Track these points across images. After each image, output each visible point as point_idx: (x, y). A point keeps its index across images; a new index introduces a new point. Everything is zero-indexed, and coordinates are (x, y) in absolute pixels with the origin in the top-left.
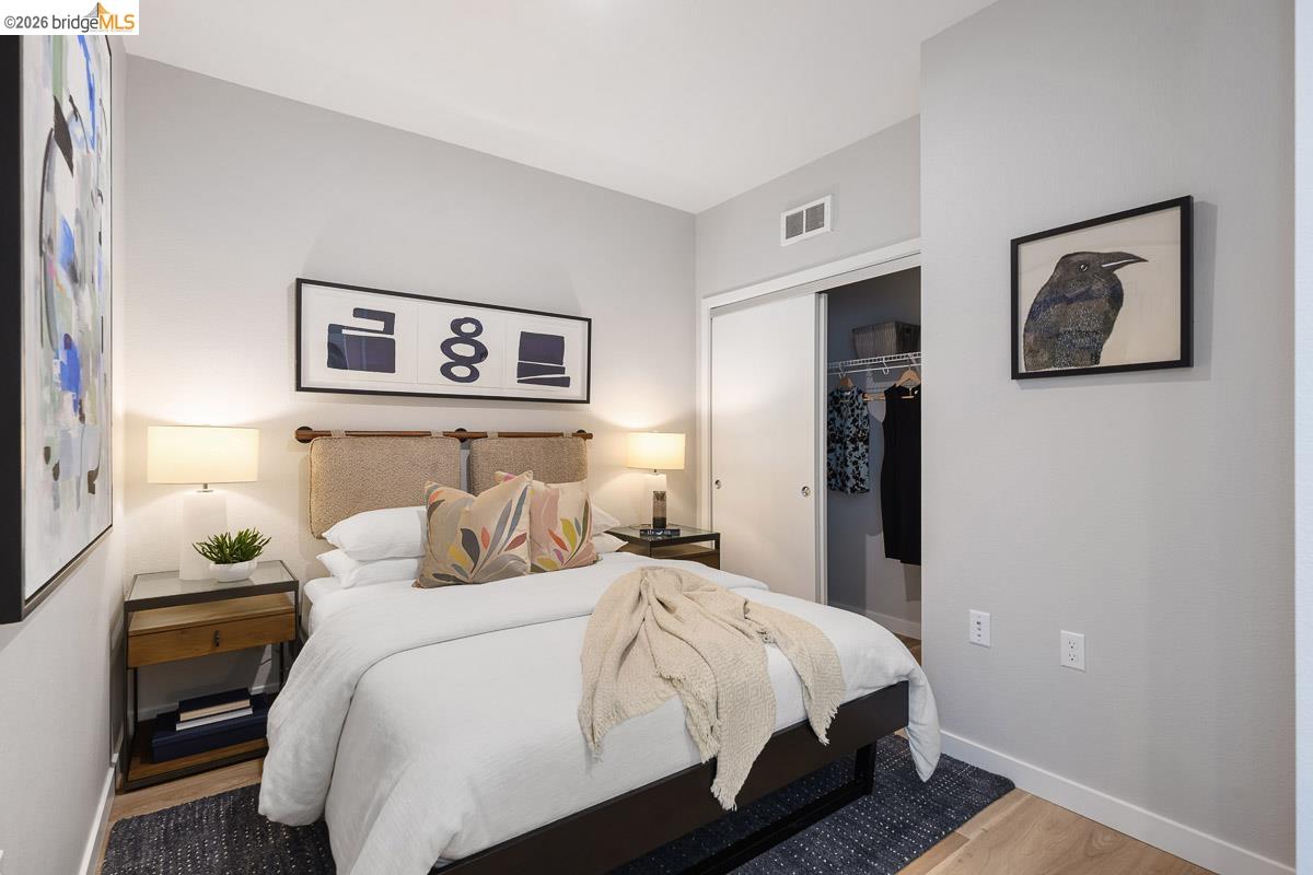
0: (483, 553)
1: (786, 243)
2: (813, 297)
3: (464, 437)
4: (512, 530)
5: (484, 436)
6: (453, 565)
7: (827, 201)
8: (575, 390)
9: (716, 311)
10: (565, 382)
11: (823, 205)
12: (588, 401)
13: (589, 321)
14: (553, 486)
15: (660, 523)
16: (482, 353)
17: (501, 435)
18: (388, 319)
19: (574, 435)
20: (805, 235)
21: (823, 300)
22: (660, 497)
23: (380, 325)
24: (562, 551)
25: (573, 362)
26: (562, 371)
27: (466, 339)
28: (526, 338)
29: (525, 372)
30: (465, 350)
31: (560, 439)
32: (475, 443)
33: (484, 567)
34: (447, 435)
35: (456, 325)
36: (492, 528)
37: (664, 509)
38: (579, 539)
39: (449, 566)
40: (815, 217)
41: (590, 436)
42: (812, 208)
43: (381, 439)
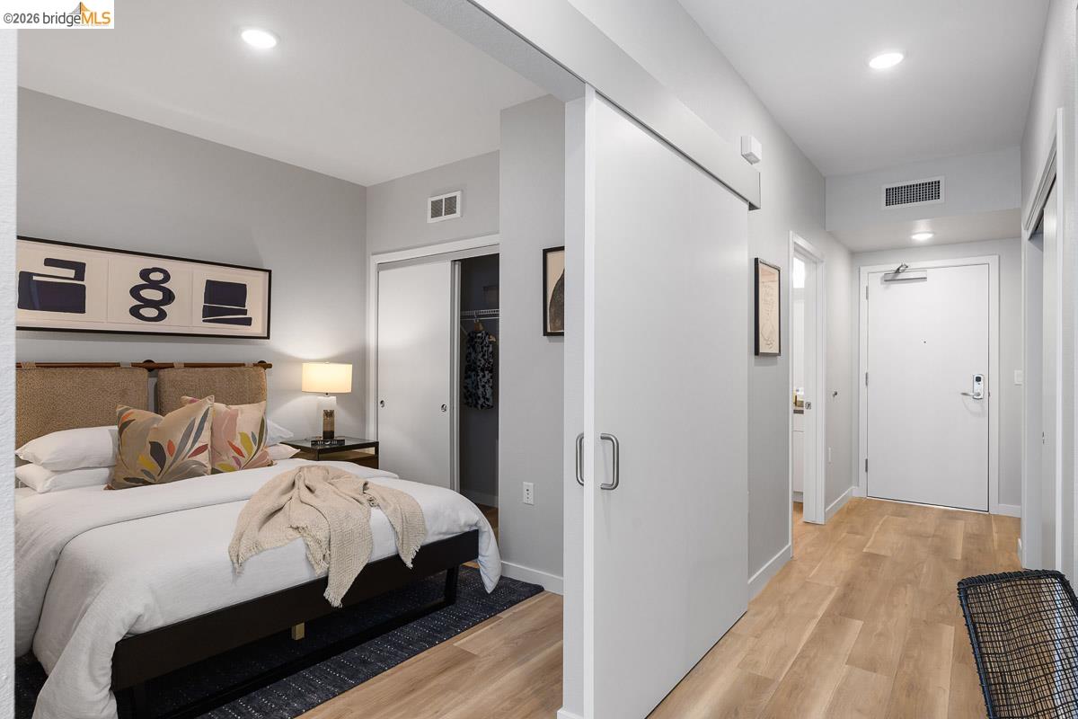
0: (169, 459)
1: (431, 221)
2: (449, 264)
3: (151, 367)
4: (194, 442)
5: (171, 366)
6: (142, 470)
7: (458, 194)
8: (257, 328)
9: (382, 267)
10: (248, 322)
11: (455, 197)
12: (268, 337)
13: (270, 272)
14: (234, 407)
15: (329, 435)
16: (169, 297)
17: (187, 365)
18: (79, 269)
19: (255, 365)
20: (444, 217)
21: (457, 267)
22: (329, 414)
23: (71, 273)
24: (240, 457)
25: (254, 306)
26: (245, 312)
27: (154, 285)
28: (211, 285)
29: (209, 313)
30: (156, 295)
31: (242, 368)
32: (162, 373)
33: (170, 470)
34: (135, 365)
35: (145, 274)
36: (177, 440)
37: (332, 424)
38: (255, 448)
39: (139, 471)
40: (451, 206)
41: (270, 366)
42: (449, 198)
43: (72, 370)
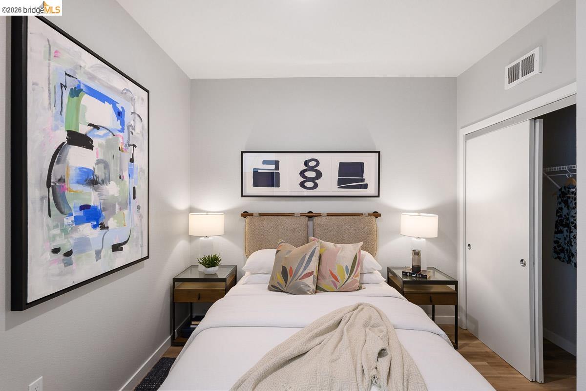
0: (290, 279)
1: (508, 87)
2: (527, 124)
3: (310, 216)
4: (305, 269)
5: (319, 215)
6: (278, 283)
7: (536, 52)
8: (371, 190)
9: (469, 136)
10: (365, 187)
11: (533, 55)
12: (378, 196)
13: (379, 152)
14: (338, 245)
15: (416, 269)
16: (319, 175)
17: (329, 215)
18: (277, 163)
19: (370, 215)
20: (521, 79)
21: (539, 125)
22: (417, 253)
23: (273, 167)
24: (336, 282)
25: (369, 176)
26: (363, 180)
27: (312, 169)
28: (342, 166)
29: (342, 183)
30: (311, 174)
31: (361, 217)
32: (315, 219)
33: (290, 284)
35: (306, 163)
37: (419, 260)
38: (347, 276)
39: (276, 282)
40: (528, 65)
41: (380, 215)
42: (526, 59)
